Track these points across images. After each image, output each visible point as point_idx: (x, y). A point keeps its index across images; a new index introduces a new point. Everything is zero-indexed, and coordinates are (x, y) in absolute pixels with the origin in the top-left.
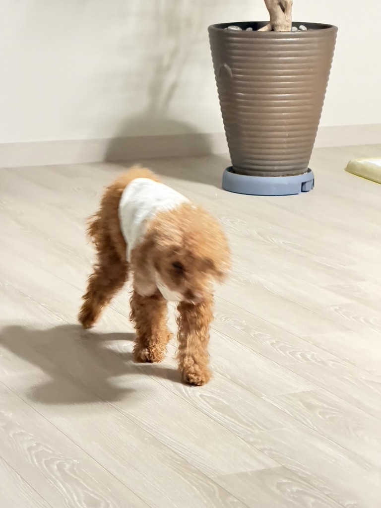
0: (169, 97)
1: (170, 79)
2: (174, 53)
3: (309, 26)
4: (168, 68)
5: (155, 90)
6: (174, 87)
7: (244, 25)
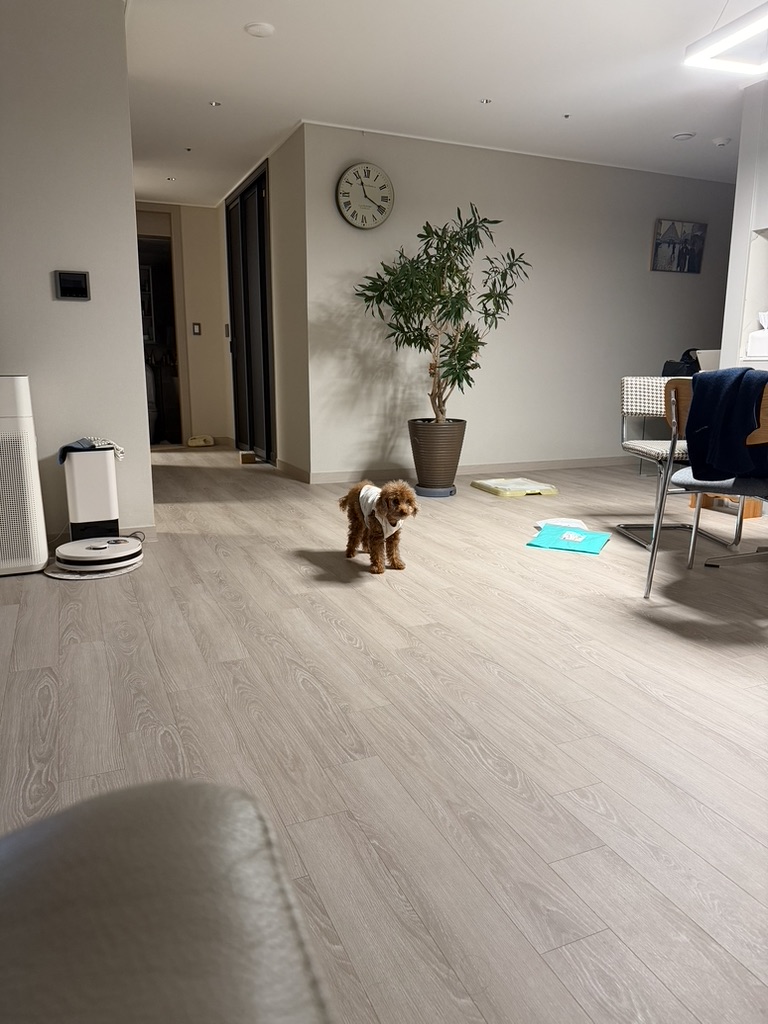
0: (390, 452)
1: (391, 443)
2: (393, 433)
3: (453, 420)
4: (390, 439)
5: (384, 449)
6: (393, 447)
7: (424, 420)
